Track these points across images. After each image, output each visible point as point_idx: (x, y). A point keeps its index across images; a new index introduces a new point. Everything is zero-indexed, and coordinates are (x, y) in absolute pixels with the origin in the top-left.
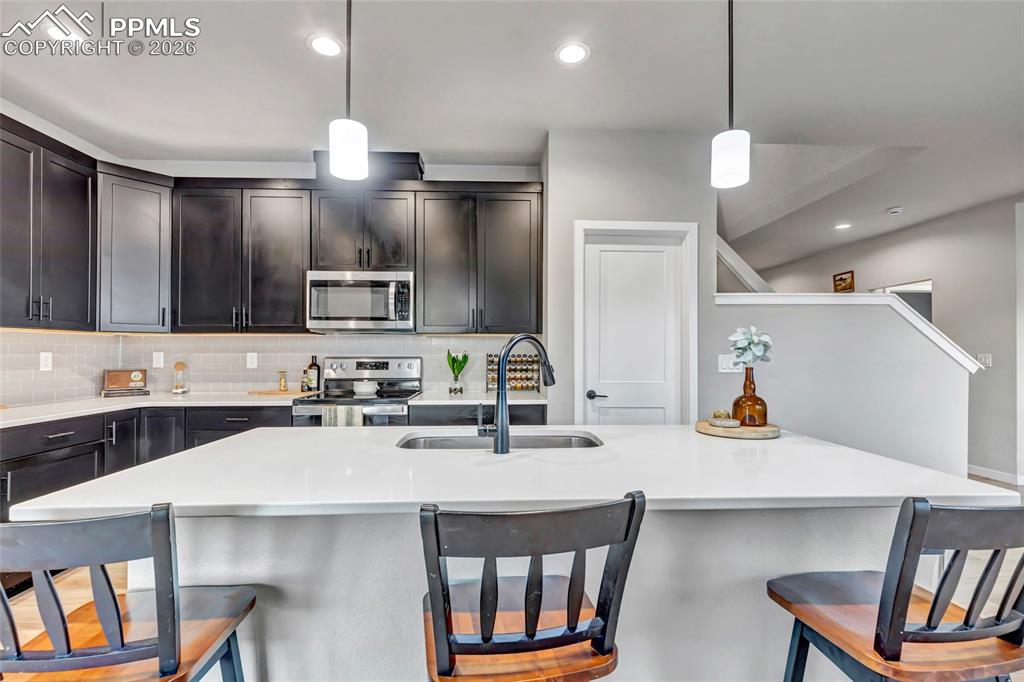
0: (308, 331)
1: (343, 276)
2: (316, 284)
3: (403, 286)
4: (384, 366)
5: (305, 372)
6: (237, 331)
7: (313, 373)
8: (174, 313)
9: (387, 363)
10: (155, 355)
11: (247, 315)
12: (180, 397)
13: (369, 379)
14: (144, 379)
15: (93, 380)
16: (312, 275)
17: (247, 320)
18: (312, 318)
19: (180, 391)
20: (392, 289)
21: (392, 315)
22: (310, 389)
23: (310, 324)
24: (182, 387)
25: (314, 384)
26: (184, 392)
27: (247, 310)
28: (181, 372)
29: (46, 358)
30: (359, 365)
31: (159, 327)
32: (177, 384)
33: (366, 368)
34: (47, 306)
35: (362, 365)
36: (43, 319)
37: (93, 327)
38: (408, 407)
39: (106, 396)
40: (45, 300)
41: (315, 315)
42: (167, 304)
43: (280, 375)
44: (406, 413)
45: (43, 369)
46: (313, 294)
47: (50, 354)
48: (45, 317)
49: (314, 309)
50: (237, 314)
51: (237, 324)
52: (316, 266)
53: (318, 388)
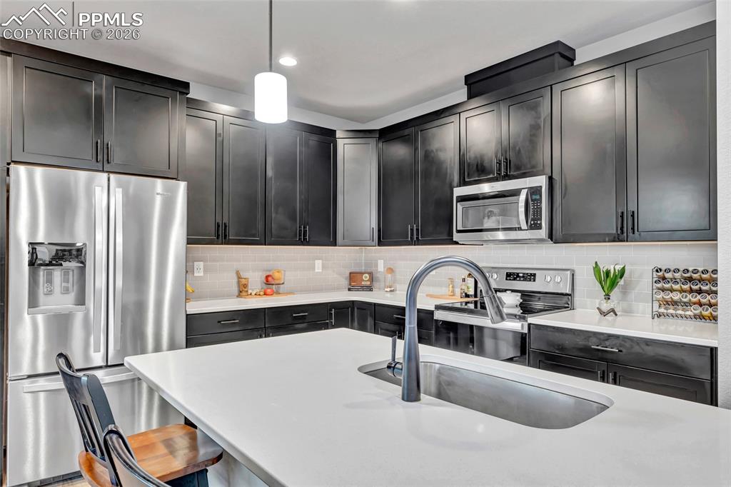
0: (457, 243)
1: (480, 189)
2: (463, 199)
3: (535, 191)
4: (531, 277)
5: (464, 280)
6: (412, 245)
7: (471, 281)
8: (379, 231)
9: (535, 275)
10: (379, 261)
11: (417, 230)
12: (388, 295)
13: (513, 291)
14: (372, 279)
15: (346, 279)
16: (459, 191)
17: (418, 234)
18: (459, 231)
19: (388, 289)
20: (523, 197)
21: (524, 226)
22: (467, 296)
23: (456, 237)
24: (390, 287)
25: (471, 292)
26: (391, 291)
27: (417, 226)
28: (390, 275)
29: (318, 263)
30: (509, 275)
31: (370, 243)
32: (387, 284)
33: (515, 279)
34: (305, 232)
35: (511, 276)
36: (304, 242)
37: (334, 244)
38: (529, 325)
39: (349, 290)
40: (304, 228)
41: (460, 228)
42: (374, 224)
43: (449, 281)
44: (526, 331)
45: (316, 271)
46: (459, 209)
47: (320, 261)
48: (305, 239)
49: (458, 223)
50: (412, 230)
51: (412, 238)
52: (463, 183)
53: (476, 296)
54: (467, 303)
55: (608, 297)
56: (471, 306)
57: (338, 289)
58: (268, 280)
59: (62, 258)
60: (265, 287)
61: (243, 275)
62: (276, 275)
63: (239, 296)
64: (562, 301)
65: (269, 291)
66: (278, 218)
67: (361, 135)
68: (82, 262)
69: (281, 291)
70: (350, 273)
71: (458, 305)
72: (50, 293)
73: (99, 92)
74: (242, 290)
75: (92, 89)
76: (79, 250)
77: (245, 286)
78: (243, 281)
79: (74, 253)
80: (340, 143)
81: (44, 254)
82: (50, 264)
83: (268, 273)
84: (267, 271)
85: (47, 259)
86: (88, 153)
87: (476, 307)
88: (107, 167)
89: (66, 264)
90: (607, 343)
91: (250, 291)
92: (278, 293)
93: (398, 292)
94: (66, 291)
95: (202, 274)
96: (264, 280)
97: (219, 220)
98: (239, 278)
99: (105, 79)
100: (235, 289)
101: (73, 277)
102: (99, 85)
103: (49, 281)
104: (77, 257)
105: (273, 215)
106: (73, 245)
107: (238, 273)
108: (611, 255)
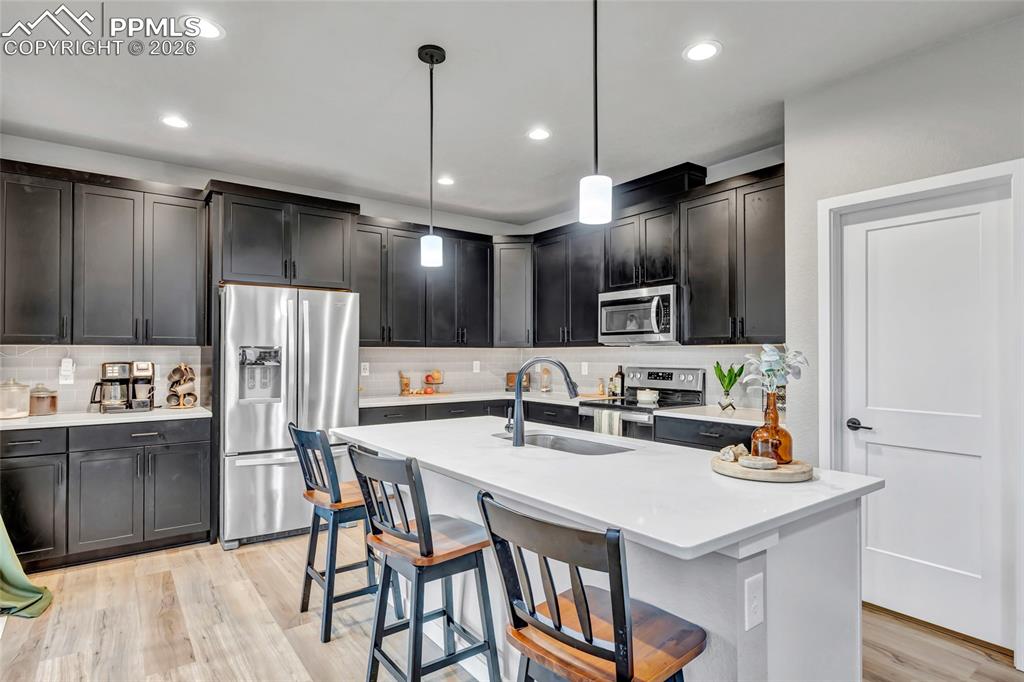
0: (602, 345)
2: (605, 304)
3: (665, 299)
4: (668, 376)
5: (611, 379)
6: (563, 346)
7: (618, 380)
8: (534, 333)
9: (672, 374)
11: (568, 332)
12: (544, 395)
13: (652, 389)
15: (503, 379)
16: (603, 297)
17: (568, 336)
18: (603, 334)
19: (545, 390)
20: (654, 303)
21: (656, 330)
22: (614, 394)
23: (601, 339)
24: (546, 387)
25: (619, 391)
26: (547, 391)
27: (568, 328)
28: (546, 376)
29: (476, 364)
30: (650, 375)
31: (526, 344)
32: (544, 384)
33: (655, 378)
34: (463, 334)
35: (653, 375)
36: (461, 342)
37: (491, 345)
38: (655, 417)
39: (507, 390)
40: (462, 330)
41: (604, 331)
42: (530, 327)
43: (599, 381)
44: (652, 422)
45: (475, 371)
46: (603, 313)
47: (478, 362)
48: (462, 341)
49: (603, 326)
50: (563, 332)
51: (563, 340)
52: (608, 290)
53: (622, 394)
54: (614, 401)
55: (727, 393)
56: (618, 403)
57: (497, 389)
58: (428, 380)
59: (264, 359)
60: (425, 386)
61: (405, 375)
62: (436, 375)
63: (401, 394)
64: (693, 397)
65: (429, 390)
66: (437, 321)
67: (517, 240)
68: (279, 362)
69: (440, 390)
70: (508, 374)
71: (607, 402)
72: (253, 387)
73: (287, 219)
74: (405, 388)
75: (282, 217)
76: (276, 352)
77: (407, 385)
78: (405, 381)
79: (273, 354)
80: (497, 248)
81: (252, 355)
82: (255, 363)
83: (429, 373)
84: (426, 371)
85: (253, 360)
86: (280, 271)
87: (623, 403)
88: (294, 282)
89: (266, 363)
90: (712, 430)
91: (411, 391)
92: (437, 392)
93: (554, 392)
94: (264, 385)
95: (367, 374)
96: (424, 379)
97: (384, 324)
98: (401, 377)
99: (292, 207)
100: (398, 389)
101: (270, 374)
102: (287, 213)
103: (253, 377)
104: (275, 357)
105: (433, 319)
106: (272, 348)
107: (400, 373)
108: (727, 355)
